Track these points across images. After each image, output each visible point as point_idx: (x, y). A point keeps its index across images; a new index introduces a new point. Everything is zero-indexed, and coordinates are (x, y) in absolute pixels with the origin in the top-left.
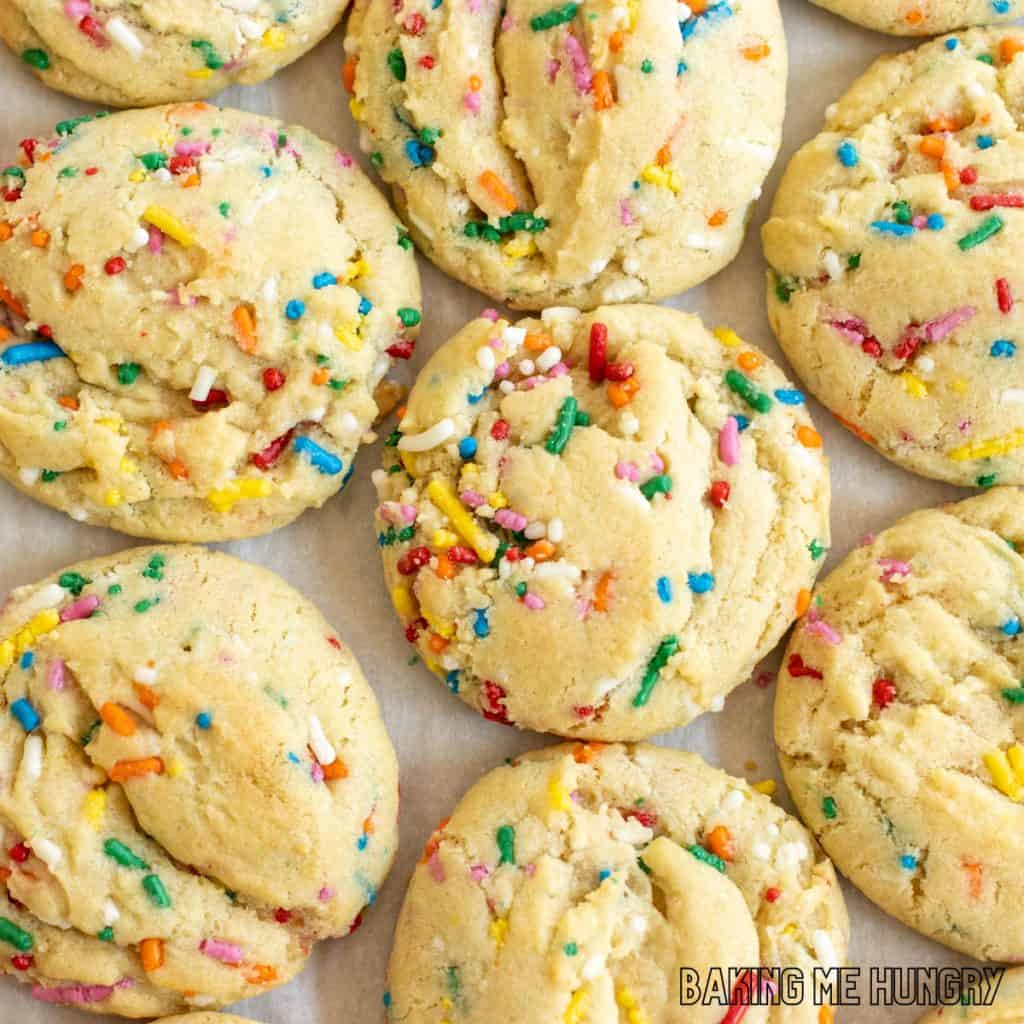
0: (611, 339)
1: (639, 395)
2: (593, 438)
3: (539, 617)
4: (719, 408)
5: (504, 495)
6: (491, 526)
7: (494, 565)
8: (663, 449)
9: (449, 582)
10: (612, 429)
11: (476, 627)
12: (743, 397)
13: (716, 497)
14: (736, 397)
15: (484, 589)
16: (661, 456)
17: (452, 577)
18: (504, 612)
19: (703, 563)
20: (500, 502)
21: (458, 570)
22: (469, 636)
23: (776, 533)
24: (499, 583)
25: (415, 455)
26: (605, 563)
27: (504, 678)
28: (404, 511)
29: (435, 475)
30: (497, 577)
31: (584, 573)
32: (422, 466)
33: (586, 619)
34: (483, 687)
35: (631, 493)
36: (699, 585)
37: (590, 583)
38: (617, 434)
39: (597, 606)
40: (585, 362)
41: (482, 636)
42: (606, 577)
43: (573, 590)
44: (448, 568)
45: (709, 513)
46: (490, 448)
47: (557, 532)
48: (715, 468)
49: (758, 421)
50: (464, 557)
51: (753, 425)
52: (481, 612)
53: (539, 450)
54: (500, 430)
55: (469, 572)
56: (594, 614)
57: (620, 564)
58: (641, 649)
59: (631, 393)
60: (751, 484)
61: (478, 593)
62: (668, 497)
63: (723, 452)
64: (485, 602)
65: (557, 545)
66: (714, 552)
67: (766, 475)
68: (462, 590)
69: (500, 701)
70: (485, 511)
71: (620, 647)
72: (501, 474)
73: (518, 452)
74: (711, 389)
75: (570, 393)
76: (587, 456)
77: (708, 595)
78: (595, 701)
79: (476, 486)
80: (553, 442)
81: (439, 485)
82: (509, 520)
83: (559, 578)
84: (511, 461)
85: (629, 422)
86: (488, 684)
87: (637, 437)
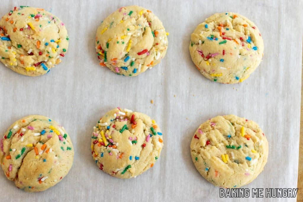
0: (135, 117)
1: (136, 127)
2: (127, 132)
3: (111, 156)
4: (148, 133)
5: (111, 137)
6: (108, 141)
7: (107, 147)
8: (137, 136)
9: (99, 147)
10: (131, 131)
11: (101, 155)
12: (152, 132)
13: (143, 146)
14: (151, 132)
15: (104, 150)
16: (136, 137)
17: (100, 147)
18: (106, 154)
19: (138, 155)
20: (110, 137)
21: (101, 146)
22: (100, 156)
23: (151, 154)
24: (107, 150)
25: (101, 126)
26: (123, 151)
27: (103, 164)
28: (96, 134)
29: (102, 130)
30: (106, 149)
31: (119, 152)
32: (101, 128)
33: (118, 159)
34: (100, 164)
35: (130, 142)
36: (137, 158)
37: (120, 154)
38: (131, 132)
39: (120, 157)
40: (130, 120)
41: (102, 157)
42: (123, 153)
43: (117, 154)
44: (100, 145)
45: (141, 148)
46: (112, 129)
47: (117, 144)
48: (145, 142)
49: (154, 136)
50: (103, 144)
51: (152, 137)
52: (103, 153)
53: (119, 131)
54: (114, 126)
55: (103, 147)
56: (119, 158)
57: (125, 152)
58: (125, 165)
59: (135, 127)
60: (149, 145)
61: (103, 150)
62: (136, 144)
63: (146, 139)
64: (103, 152)
65: (117, 147)
66: (140, 154)
67: (152, 145)
68: (101, 149)
69: (102, 167)
70: (108, 138)
71: (121, 164)
72: (112, 133)
73: (115, 131)
74: (148, 129)
75: (126, 124)
76: (125, 134)
77: (138, 160)
78: (116, 171)
79: (107, 134)
80: (121, 131)
81: (102, 132)
82: (111, 140)
83: (115, 151)
84: (114, 132)
85: (133, 131)
86: (101, 164)
87: (134, 134)
